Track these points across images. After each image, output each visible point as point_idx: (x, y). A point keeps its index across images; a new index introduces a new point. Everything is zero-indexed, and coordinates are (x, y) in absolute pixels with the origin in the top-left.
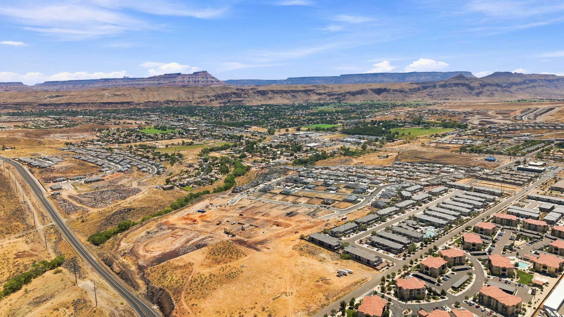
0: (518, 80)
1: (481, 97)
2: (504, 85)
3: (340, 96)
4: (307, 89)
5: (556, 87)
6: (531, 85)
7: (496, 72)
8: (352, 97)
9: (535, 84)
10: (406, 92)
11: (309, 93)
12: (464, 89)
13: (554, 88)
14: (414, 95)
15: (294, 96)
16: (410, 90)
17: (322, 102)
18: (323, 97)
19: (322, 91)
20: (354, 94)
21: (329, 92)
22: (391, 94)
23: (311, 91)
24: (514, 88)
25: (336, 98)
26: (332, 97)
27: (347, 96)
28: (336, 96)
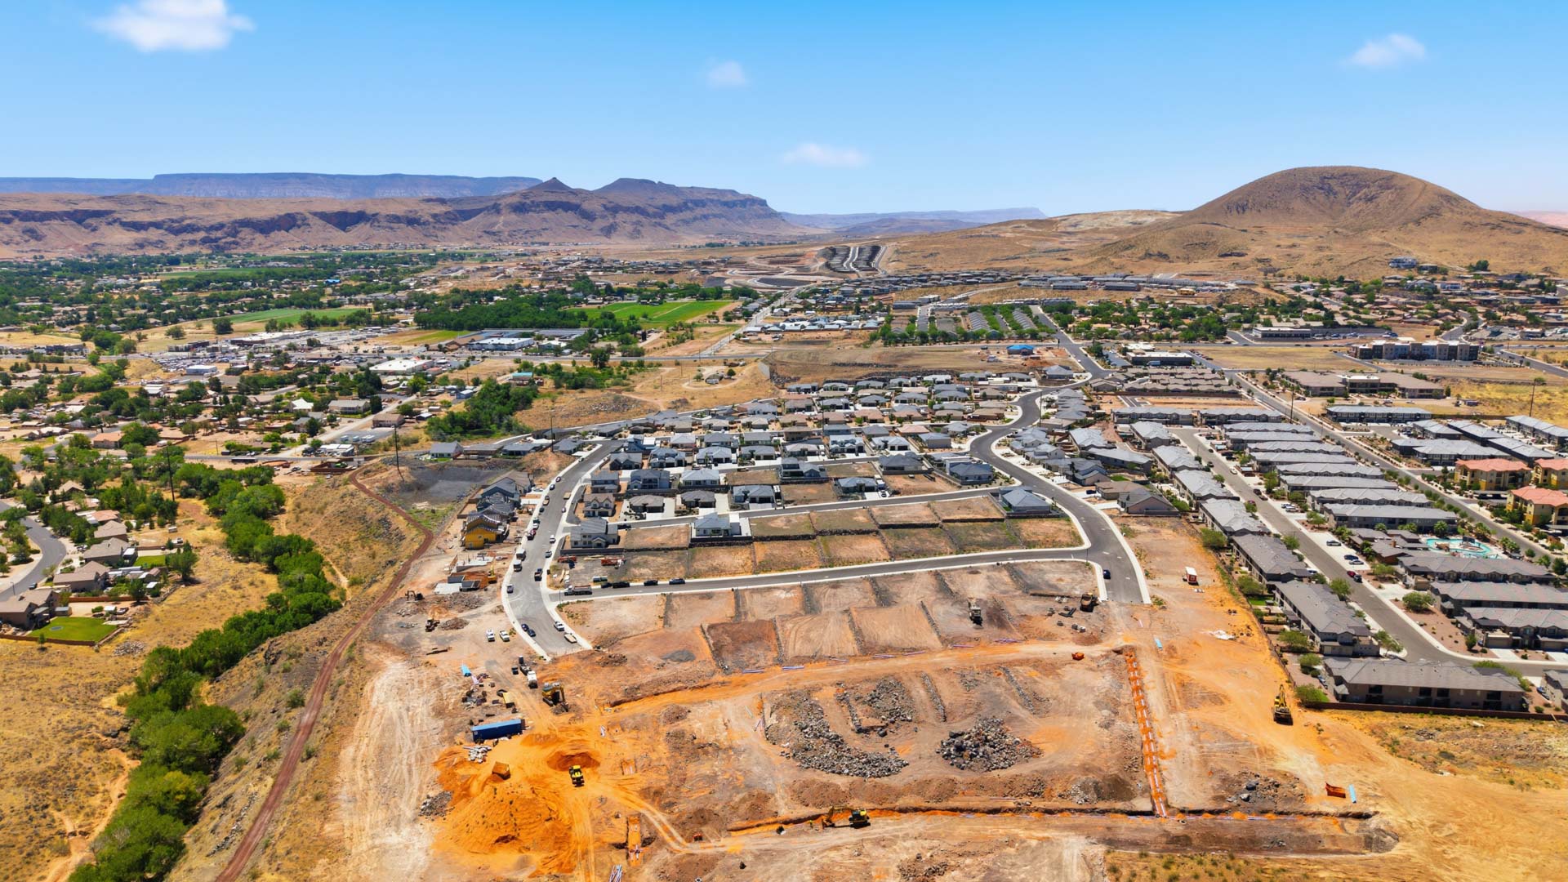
0: (674, 201)
1: (615, 238)
2: (651, 210)
3: (219, 234)
4: (80, 207)
5: (742, 218)
6: (699, 211)
7: (621, 180)
8: (259, 238)
9: (705, 211)
10: (426, 223)
11: (92, 221)
12: (569, 217)
13: (740, 222)
14: (450, 233)
15: (33, 234)
16: (435, 216)
17: (154, 253)
18: (153, 234)
19: (145, 217)
20: (266, 227)
21: (173, 221)
22: (384, 228)
23: (97, 214)
24: (670, 219)
25: (204, 241)
26: (190, 237)
27: (241, 235)
28: (202, 234)
